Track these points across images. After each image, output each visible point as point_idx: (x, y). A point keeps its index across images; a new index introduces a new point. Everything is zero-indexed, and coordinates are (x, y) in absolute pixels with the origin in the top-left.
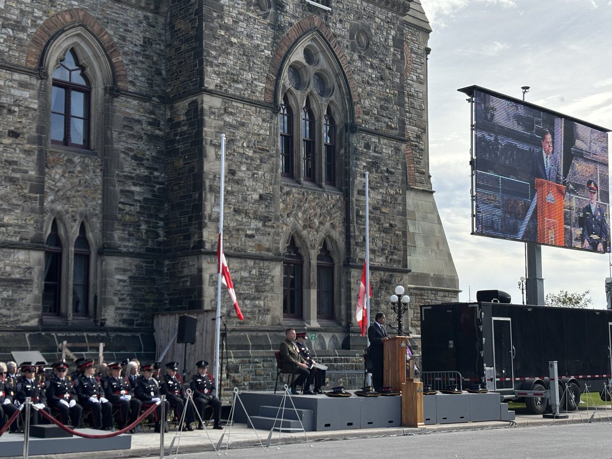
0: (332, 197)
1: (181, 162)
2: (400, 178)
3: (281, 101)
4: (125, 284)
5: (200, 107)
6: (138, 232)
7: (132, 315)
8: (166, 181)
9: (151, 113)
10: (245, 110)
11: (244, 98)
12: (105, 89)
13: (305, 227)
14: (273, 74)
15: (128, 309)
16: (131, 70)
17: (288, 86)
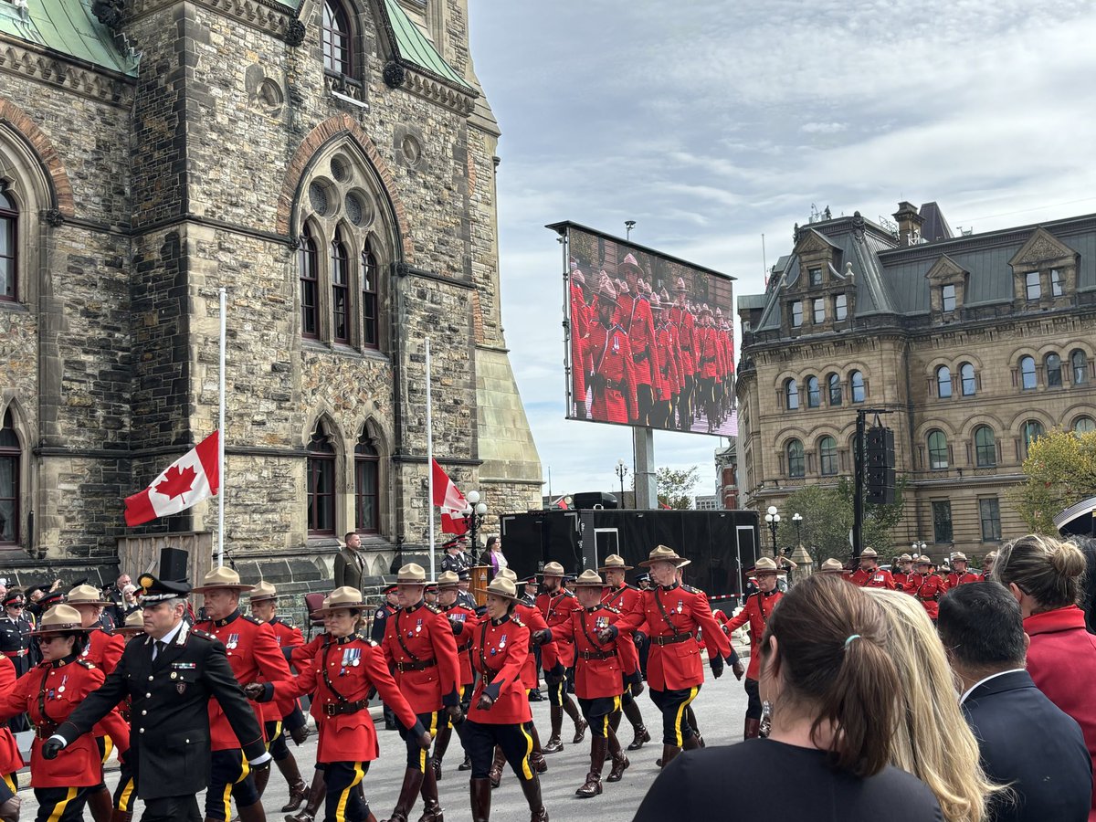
0: (375, 363)
1: (156, 319)
2: (466, 337)
3: (299, 230)
4: (75, 496)
5: (182, 241)
6: (92, 421)
7: (85, 540)
8: (133, 346)
9: (110, 248)
10: (248, 245)
11: (247, 228)
12: (40, 214)
13: (337, 408)
14: (287, 194)
15: (79, 532)
16: (78, 186)
17: (310, 211)
